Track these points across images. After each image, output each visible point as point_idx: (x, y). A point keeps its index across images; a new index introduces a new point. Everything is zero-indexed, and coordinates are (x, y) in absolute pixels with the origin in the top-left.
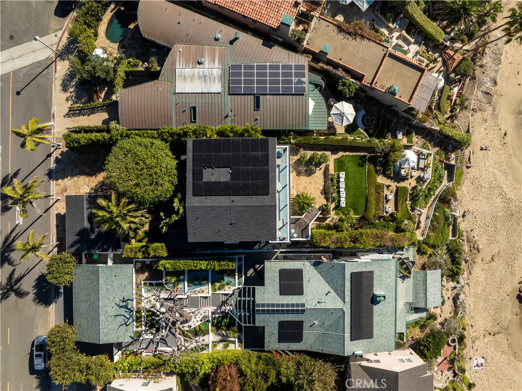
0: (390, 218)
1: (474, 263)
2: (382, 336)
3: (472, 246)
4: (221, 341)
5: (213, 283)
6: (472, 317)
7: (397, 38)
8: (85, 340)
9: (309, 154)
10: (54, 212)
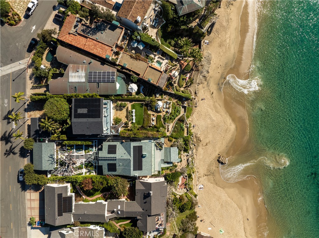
0: (154, 127)
1: (199, 146)
2: (146, 170)
3: (198, 139)
4: (88, 172)
5: (85, 150)
6: (198, 168)
7: (158, 58)
8: (37, 169)
9: (119, 103)
10: (26, 124)
